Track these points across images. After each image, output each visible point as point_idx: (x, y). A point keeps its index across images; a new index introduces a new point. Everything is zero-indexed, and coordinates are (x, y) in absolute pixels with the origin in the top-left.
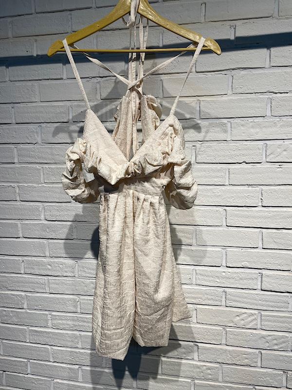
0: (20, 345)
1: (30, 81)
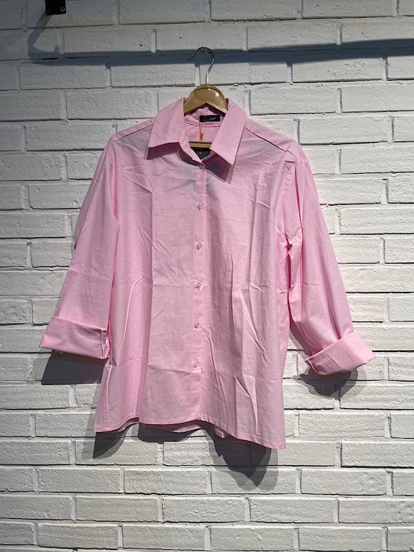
0: (108, 500)
1: (143, 87)
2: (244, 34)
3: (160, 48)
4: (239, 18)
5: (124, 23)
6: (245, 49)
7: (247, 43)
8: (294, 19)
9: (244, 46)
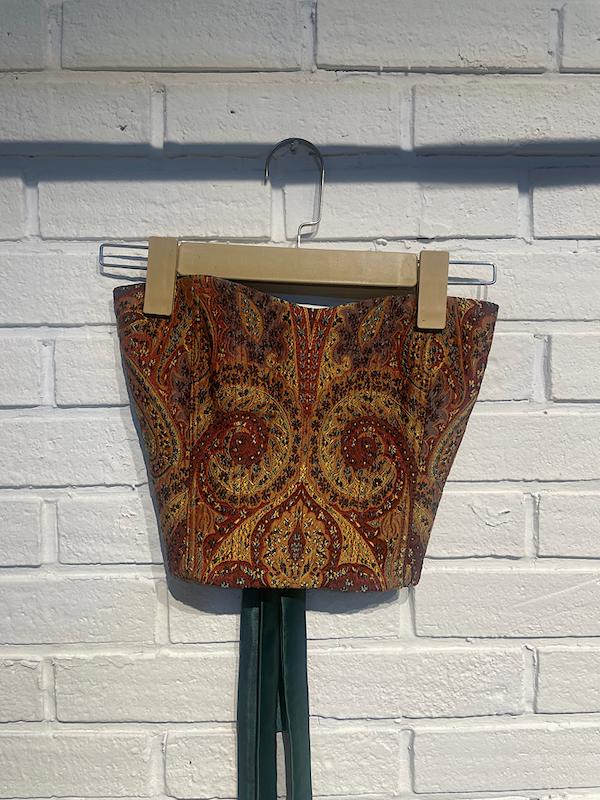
2: (405, 108)
3: (177, 137)
4: (392, 65)
5: (75, 65)
6: (406, 145)
7: (413, 130)
8: (540, 71)
9: (404, 136)
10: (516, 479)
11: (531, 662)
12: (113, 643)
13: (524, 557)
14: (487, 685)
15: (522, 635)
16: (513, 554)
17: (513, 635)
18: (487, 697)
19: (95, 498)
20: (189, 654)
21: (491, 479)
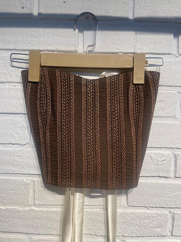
6: (131, 17)
7: (134, 11)
9: (130, 14)
10: (168, 147)
11: (171, 217)
12: (14, 204)
13: (170, 177)
14: (154, 225)
15: (168, 207)
16: (166, 176)
17: (165, 207)
18: (154, 230)
19: (8, 149)
20: (42, 209)
21: (159, 147)
